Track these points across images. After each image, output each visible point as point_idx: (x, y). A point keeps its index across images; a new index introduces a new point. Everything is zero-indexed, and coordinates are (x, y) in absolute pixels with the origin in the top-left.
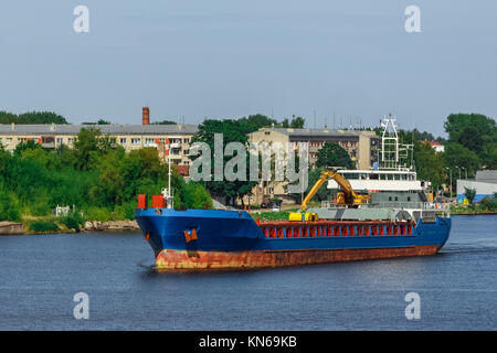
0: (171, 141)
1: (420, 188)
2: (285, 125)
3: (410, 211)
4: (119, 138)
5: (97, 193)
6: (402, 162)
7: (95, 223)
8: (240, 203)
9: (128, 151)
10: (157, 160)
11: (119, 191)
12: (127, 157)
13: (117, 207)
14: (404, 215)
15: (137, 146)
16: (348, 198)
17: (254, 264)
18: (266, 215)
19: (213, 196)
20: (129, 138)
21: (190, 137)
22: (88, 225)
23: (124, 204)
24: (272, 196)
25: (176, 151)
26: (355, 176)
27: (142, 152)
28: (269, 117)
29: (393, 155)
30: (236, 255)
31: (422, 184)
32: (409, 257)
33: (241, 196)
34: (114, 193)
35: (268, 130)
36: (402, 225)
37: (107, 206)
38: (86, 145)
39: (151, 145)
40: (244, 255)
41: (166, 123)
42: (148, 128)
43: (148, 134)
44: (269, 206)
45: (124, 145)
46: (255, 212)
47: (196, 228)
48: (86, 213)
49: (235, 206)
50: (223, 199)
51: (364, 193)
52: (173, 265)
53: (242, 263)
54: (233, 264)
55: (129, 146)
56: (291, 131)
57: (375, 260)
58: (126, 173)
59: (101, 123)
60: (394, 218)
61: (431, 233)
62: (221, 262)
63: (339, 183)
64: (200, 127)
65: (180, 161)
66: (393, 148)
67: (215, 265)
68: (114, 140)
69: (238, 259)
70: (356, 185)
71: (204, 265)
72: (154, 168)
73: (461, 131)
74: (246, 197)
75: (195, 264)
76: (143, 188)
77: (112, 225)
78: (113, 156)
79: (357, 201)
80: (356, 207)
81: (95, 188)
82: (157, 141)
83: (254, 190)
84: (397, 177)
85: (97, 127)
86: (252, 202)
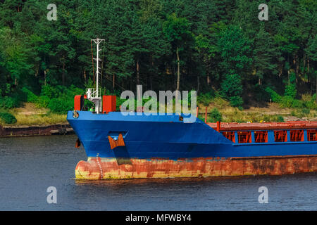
17: (217, 173)
30: (188, 162)
40: (200, 163)
47: (123, 133)
52: (96, 176)
53: (199, 172)
54: (186, 173)
62: (167, 171)
67: (158, 175)
69: (192, 168)
71: (144, 175)
75: (130, 174)
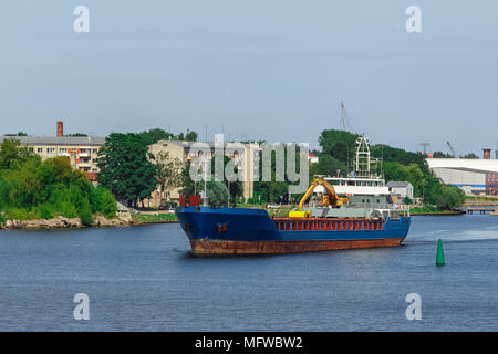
0: (82, 150)
1: (388, 193)
2: (181, 138)
3: (381, 211)
4: (36, 148)
5: (17, 196)
6: (372, 172)
7: (15, 222)
8: (141, 205)
9: (43, 160)
10: (69, 167)
11: (36, 194)
12: (43, 165)
13: (34, 208)
14: (376, 214)
15: (52, 155)
16: (332, 200)
18: (163, 216)
19: (118, 199)
20: (45, 148)
21: (98, 148)
22: (8, 223)
23: (40, 205)
24: (168, 200)
25: (86, 159)
26: (336, 183)
27: (56, 160)
28: (167, 131)
29: (366, 166)
31: (390, 189)
32: (380, 247)
33: (142, 200)
34: (32, 196)
35: (166, 142)
36: (375, 222)
37: (24, 206)
38: (7, 154)
39: (64, 154)
41: (78, 135)
42: (61, 139)
43: (62, 145)
44: (166, 208)
45: (41, 154)
46: (153, 213)
48: (7, 213)
49: (136, 208)
50: (126, 202)
51: (344, 196)
55: (45, 155)
56: (185, 143)
57: (355, 249)
58: (42, 178)
59: (20, 134)
60: (369, 216)
61: (396, 228)
63: (326, 188)
64: (107, 139)
65: (89, 168)
66: (366, 161)
68: (32, 150)
70: (338, 189)
72: (66, 174)
73: (333, 145)
74: (146, 200)
76: (57, 191)
77: (30, 224)
78: (31, 164)
79: (339, 203)
80: (338, 207)
81: (14, 191)
82: (70, 151)
83: (153, 194)
84: (370, 184)
85: (17, 138)
86: (151, 205)
